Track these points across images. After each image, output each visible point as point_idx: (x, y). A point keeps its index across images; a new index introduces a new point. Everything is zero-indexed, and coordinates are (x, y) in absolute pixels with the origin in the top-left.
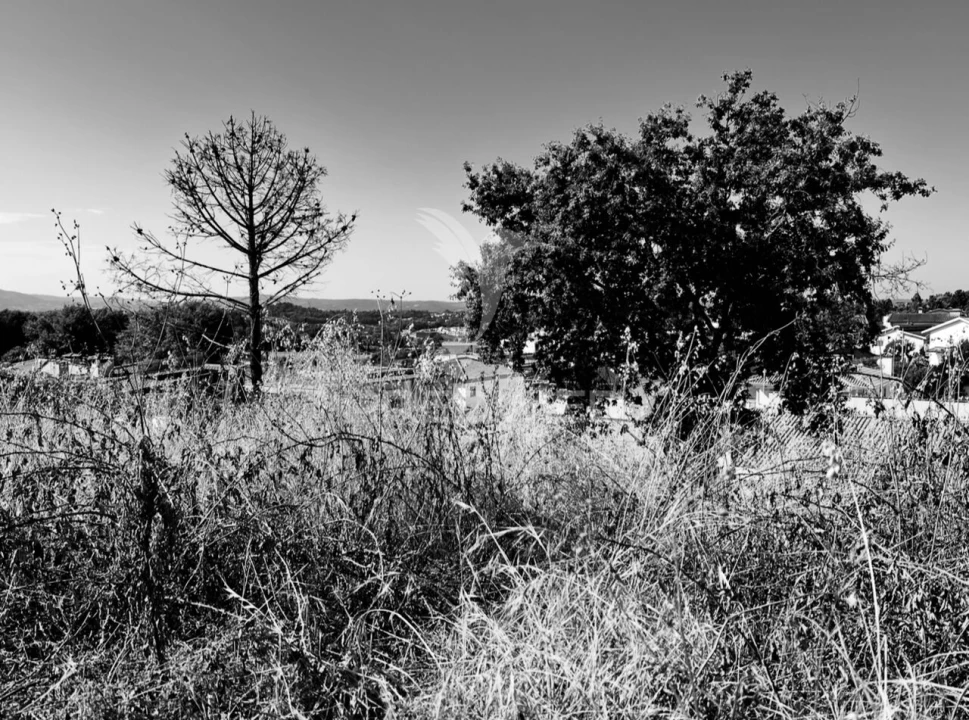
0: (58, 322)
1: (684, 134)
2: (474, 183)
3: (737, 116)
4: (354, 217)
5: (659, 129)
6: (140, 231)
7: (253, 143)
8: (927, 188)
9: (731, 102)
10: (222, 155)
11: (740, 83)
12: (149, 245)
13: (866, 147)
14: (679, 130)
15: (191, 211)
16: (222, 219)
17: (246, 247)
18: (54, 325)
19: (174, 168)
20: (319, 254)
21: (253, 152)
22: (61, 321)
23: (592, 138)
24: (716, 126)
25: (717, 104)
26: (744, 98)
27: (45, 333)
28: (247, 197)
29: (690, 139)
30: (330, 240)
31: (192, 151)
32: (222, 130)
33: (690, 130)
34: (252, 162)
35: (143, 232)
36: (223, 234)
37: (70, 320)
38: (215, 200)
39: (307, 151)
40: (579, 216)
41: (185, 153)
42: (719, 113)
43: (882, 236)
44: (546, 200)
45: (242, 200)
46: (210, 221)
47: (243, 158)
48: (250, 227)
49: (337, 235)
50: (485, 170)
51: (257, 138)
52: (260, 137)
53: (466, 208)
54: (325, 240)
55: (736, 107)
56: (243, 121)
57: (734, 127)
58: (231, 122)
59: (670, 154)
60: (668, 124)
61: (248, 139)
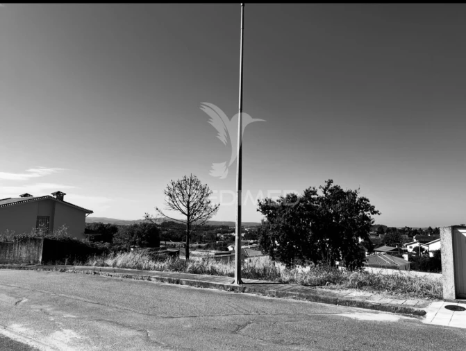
2: (260, 204)
3: (330, 191)
5: (309, 193)
7: (191, 182)
8: (379, 213)
9: (328, 187)
11: (330, 182)
12: (159, 213)
13: (365, 200)
14: (314, 193)
15: (171, 202)
16: (181, 205)
17: (187, 213)
19: (167, 190)
21: (191, 185)
23: (291, 196)
24: (325, 193)
25: (324, 188)
26: (332, 186)
29: (318, 195)
30: (212, 211)
31: (173, 185)
32: (182, 179)
33: (317, 193)
34: (190, 188)
35: (158, 209)
36: (181, 210)
38: (178, 199)
39: (206, 185)
40: (288, 216)
41: (171, 186)
42: (325, 190)
43: (373, 222)
44: (280, 211)
45: (186, 199)
46: (177, 206)
48: (188, 207)
50: (263, 200)
52: (193, 181)
53: (258, 210)
54: (210, 212)
55: (330, 188)
56: (188, 177)
57: (329, 194)
58: (185, 177)
59: (313, 199)
60: (311, 191)
61: (189, 182)
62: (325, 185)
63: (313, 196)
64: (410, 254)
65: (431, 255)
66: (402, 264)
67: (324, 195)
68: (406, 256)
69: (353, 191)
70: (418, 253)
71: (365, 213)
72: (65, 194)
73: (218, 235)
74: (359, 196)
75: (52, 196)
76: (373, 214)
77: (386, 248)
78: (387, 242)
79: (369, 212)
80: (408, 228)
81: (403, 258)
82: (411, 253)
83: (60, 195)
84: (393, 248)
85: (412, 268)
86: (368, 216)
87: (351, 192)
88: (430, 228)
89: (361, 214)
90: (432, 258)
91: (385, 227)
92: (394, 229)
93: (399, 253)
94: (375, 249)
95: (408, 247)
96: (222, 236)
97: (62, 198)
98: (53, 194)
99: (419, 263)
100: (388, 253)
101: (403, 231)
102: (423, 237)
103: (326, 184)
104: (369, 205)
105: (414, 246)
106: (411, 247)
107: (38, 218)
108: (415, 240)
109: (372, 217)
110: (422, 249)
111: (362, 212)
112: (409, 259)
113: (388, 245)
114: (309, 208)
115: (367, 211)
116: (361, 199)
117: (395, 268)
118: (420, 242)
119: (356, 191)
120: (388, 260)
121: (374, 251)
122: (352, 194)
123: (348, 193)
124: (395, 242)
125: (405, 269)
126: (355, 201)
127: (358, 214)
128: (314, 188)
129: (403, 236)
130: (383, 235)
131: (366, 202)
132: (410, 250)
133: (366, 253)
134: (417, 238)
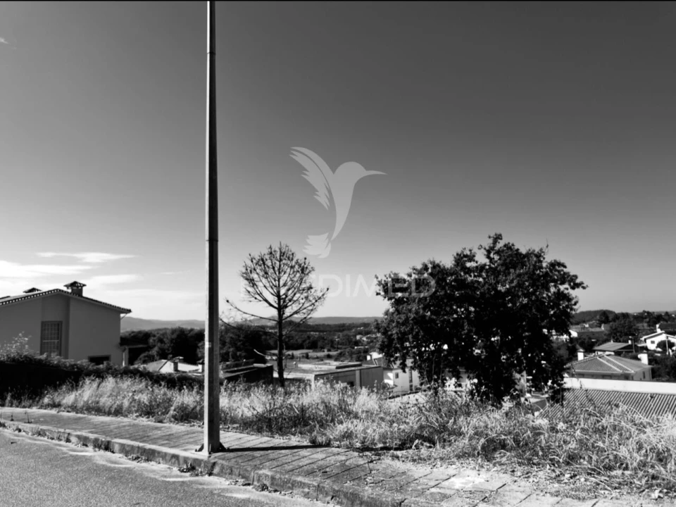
0: (167, 338)
1: (474, 261)
2: (380, 283)
3: (498, 253)
4: (328, 289)
5: (461, 259)
6: (228, 301)
7: (280, 256)
8: (584, 285)
9: (494, 247)
10: (266, 263)
11: (497, 238)
12: (232, 307)
13: (560, 264)
14: (471, 258)
15: (251, 289)
16: (266, 293)
17: (276, 306)
18: (165, 340)
19: (244, 270)
20: (310, 308)
21: (281, 260)
22: (169, 337)
23: (430, 266)
24: (488, 257)
25: (487, 248)
26: (500, 245)
27: (159, 344)
28: (277, 282)
29: (477, 262)
30: (316, 301)
31: (252, 261)
32: (266, 251)
33: (476, 258)
34: (280, 266)
35: (230, 301)
36: (266, 300)
37: (174, 336)
38: (262, 284)
39: (305, 259)
41: (249, 263)
42: (489, 252)
45: (274, 283)
46: (260, 294)
47: (275, 263)
48: (278, 296)
49: (320, 298)
50: (385, 276)
51: (282, 254)
52: (284, 254)
54: (314, 301)
55: (496, 248)
56: (276, 247)
57: (496, 257)
58: (271, 248)
59: (469, 268)
60: (466, 256)
61: (278, 255)
62: (488, 243)
64: (651, 354)
66: (638, 370)
67: (487, 261)
68: (644, 358)
69: (537, 250)
70: (664, 351)
71: (562, 288)
72: (84, 285)
73: (358, 337)
74: (548, 259)
75: (65, 289)
76: (573, 288)
77: (612, 345)
78: (615, 335)
79: (566, 286)
80: (648, 313)
81: (639, 359)
82: (655, 351)
83: (76, 287)
84: (623, 345)
85: (655, 375)
86: (566, 292)
87: (533, 253)
89: (553, 290)
91: (611, 312)
92: (625, 316)
93: (631, 352)
94: (596, 348)
95: (648, 341)
96: (365, 339)
97: (81, 291)
98: (66, 286)
99: (667, 366)
100: (618, 353)
101: (641, 317)
102: (671, 326)
103: (491, 241)
104: (567, 274)
105: (658, 340)
106: (653, 342)
107: (44, 324)
108: (659, 331)
109: (574, 293)
110: (671, 345)
111: (555, 286)
112: (650, 362)
113: (617, 341)
114: (461, 284)
115: (563, 283)
116: (554, 265)
117: (627, 377)
118: (667, 333)
119: (541, 250)
120: (614, 364)
121: (594, 351)
122: (536, 256)
123: (528, 255)
124: (626, 334)
125: (643, 378)
126: (541, 267)
127: (548, 290)
128: (470, 251)
129: (640, 325)
130: (608, 326)
131: (562, 268)
132: (652, 347)
133: (581, 356)
134: (661, 328)
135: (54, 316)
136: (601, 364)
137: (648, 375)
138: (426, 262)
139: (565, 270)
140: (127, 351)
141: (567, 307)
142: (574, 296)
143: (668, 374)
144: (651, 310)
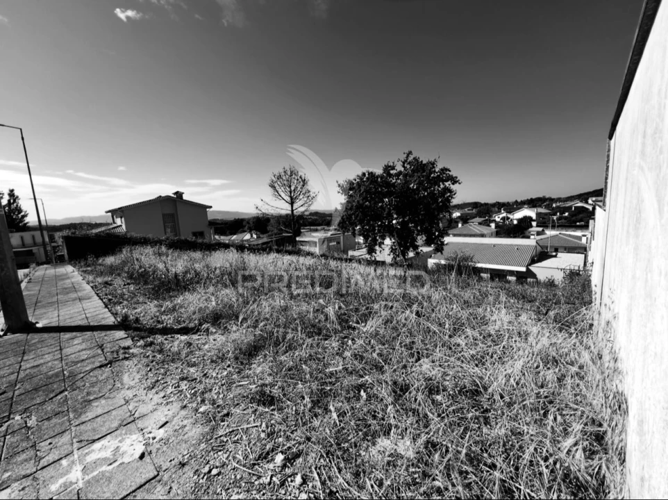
2: (339, 186)
3: (409, 163)
5: (387, 169)
8: (460, 182)
9: (407, 160)
10: (283, 177)
11: (409, 153)
12: (264, 204)
13: (447, 170)
14: (393, 168)
16: (283, 195)
17: (290, 202)
19: (270, 182)
20: (310, 203)
21: (291, 176)
23: (367, 173)
24: (404, 166)
25: (403, 160)
26: (411, 158)
28: (290, 189)
29: (397, 170)
30: (312, 199)
32: (282, 171)
33: (396, 168)
34: (291, 179)
36: (285, 200)
38: (281, 190)
39: (305, 175)
41: (273, 178)
42: (404, 163)
45: (288, 190)
46: (280, 196)
47: (288, 178)
48: (291, 196)
49: (314, 197)
51: (291, 172)
53: (339, 192)
55: (409, 160)
56: (287, 168)
57: (408, 167)
58: (284, 168)
60: (390, 166)
61: (289, 173)
62: (403, 157)
63: (392, 172)
64: (497, 223)
65: (515, 222)
66: (489, 232)
67: (402, 169)
68: (493, 225)
69: (432, 160)
70: (504, 222)
71: (447, 184)
72: (183, 193)
74: (439, 166)
75: (173, 196)
76: (453, 184)
77: (479, 219)
78: (479, 214)
79: (449, 183)
81: (490, 226)
82: (499, 222)
83: (179, 195)
84: (483, 219)
85: (498, 234)
86: (449, 187)
87: (430, 163)
88: (516, 201)
89: (442, 186)
90: (516, 225)
92: (486, 204)
93: (486, 223)
94: (469, 221)
95: (497, 217)
97: (182, 196)
98: (173, 194)
99: (504, 229)
100: (480, 224)
101: (494, 205)
102: (509, 209)
103: (405, 155)
104: (451, 176)
105: (501, 216)
106: (499, 217)
107: (164, 215)
108: (503, 211)
109: (454, 187)
110: (508, 218)
111: (443, 184)
112: (496, 227)
113: (480, 217)
114: (388, 185)
115: (447, 181)
116: (444, 170)
117: (482, 236)
118: (507, 212)
119: (435, 160)
120: (477, 229)
121: (468, 223)
122: (432, 164)
123: (427, 164)
124: (486, 214)
125: (491, 236)
126: (435, 171)
127: (439, 186)
128: (393, 163)
129: (493, 209)
130: (477, 210)
131: (448, 172)
132: (497, 219)
133: (460, 225)
134: (504, 210)
135: (168, 210)
136: (470, 229)
137: (494, 234)
138: (365, 171)
139: (450, 173)
140: (213, 228)
141: (449, 196)
142: (454, 189)
143: (505, 233)
144: (500, 201)
